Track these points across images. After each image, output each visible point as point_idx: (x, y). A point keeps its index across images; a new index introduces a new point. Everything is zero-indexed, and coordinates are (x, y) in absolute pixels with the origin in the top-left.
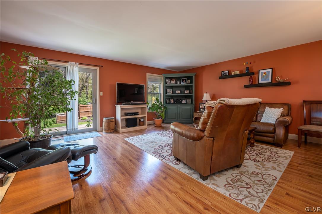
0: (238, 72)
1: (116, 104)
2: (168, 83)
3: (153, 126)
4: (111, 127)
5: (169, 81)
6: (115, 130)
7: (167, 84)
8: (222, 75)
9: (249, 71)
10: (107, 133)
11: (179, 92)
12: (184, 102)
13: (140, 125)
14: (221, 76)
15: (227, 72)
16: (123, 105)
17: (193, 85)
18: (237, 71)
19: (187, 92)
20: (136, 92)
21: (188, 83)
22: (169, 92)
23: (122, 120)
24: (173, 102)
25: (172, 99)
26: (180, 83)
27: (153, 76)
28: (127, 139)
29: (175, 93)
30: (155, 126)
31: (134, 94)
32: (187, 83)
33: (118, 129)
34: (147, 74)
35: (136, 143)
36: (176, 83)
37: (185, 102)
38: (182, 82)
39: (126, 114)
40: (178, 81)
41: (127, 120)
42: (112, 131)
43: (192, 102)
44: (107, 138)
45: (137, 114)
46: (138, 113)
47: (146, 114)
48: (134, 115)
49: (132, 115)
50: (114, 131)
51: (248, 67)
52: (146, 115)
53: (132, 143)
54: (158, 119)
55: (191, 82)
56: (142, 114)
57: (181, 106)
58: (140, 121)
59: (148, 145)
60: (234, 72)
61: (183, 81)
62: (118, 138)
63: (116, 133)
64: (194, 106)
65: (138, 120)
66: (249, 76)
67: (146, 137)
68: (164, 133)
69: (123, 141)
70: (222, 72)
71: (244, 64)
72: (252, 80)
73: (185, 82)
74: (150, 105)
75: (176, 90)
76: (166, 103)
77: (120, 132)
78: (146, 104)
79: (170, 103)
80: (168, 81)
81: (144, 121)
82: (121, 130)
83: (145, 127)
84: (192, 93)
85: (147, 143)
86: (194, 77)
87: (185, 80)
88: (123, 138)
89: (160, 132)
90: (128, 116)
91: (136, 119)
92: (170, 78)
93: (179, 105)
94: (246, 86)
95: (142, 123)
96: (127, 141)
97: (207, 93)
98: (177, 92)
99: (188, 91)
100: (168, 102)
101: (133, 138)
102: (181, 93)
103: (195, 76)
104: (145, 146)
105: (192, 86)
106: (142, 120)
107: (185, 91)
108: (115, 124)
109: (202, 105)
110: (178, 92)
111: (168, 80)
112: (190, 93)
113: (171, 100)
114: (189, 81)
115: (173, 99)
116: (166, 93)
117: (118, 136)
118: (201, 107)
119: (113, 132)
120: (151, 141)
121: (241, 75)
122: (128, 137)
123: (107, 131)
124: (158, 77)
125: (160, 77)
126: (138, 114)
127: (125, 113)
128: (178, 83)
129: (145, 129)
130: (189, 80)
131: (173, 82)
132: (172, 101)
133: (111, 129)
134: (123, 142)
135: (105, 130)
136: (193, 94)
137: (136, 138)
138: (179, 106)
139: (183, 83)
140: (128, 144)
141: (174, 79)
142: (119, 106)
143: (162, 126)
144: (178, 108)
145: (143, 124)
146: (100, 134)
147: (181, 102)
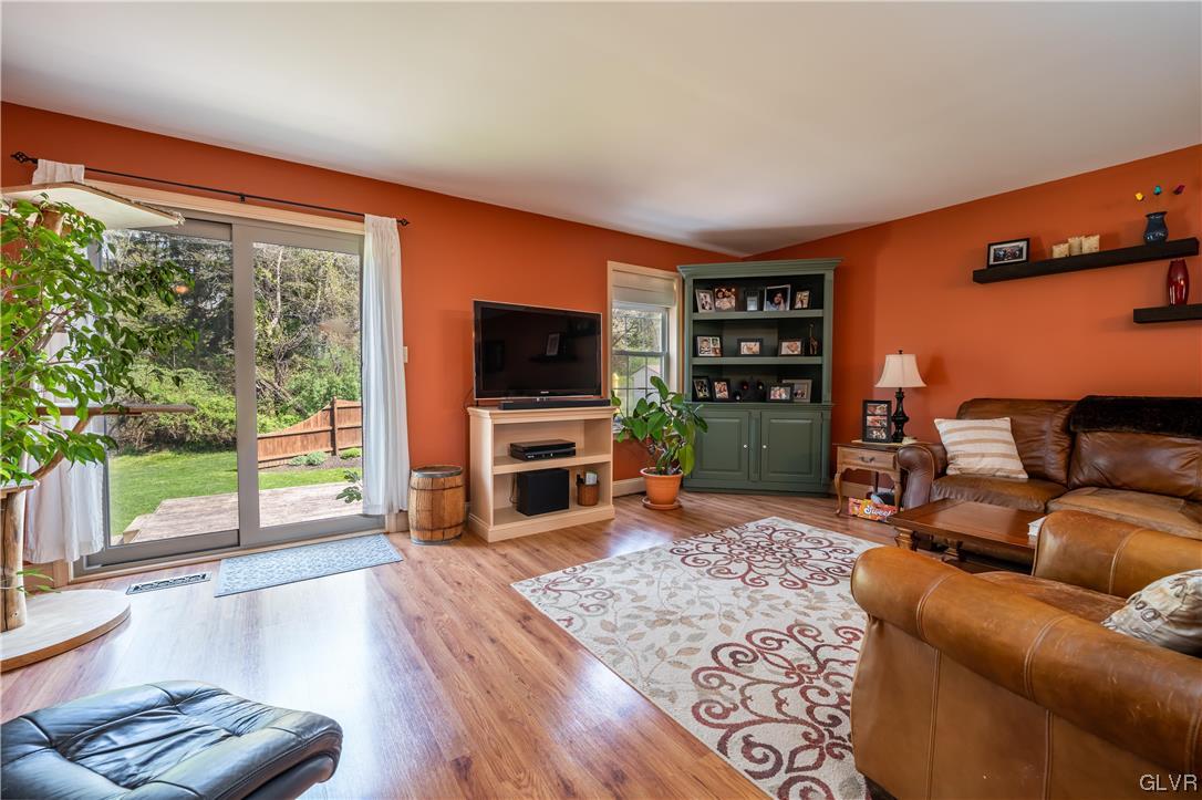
0: (1091, 244)
1: (472, 406)
2: (704, 308)
3: (639, 507)
4: (447, 517)
5: (708, 299)
6: (466, 532)
7: (701, 310)
8: (992, 262)
9: (1166, 233)
10: (430, 542)
11: (755, 347)
12: (779, 393)
13: (581, 502)
14: (985, 267)
15: (1023, 244)
16: (506, 407)
17: (827, 313)
18: (1083, 238)
19: (790, 348)
20: (552, 352)
21: (799, 305)
22: (709, 348)
23: (497, 478)
24: (725, 394)
25: (719, 382)
26: (761, 308)
27: (634, 277)
28: (524, 589)
29: (737, 353)
30: (645, 506)
31: (543, 359)
32: (792, 307)
33: (480, 522)
34: (611, 265)
35: (577, 623)
36: (742, 306)
37: (784, 396)
38: (766, 304)
39: (518, 453)
40: (749, 299)
41: (520, 479)
42: (450, 534)
43: (816, 396)
44: (425, 579)
45: (566, 449)
46: (573, 444)
47: (608, 452)
48: (557, 456)
49: (547, 457)
50: (459, 530)
51: (1164, 213)
52: (608, 457)
53: (554, 619)
54: (661, 472)
55: (817, 302)
56: (589, 451)
57: (767, 414)
58: (581, 481)
59: (645, 642)
60: (1067, 242)
61: (771, 300)
62: (482, 580)
63: (469, 544)
64: (828, 415)
65: (573, 483)
66: (1169, 262)
67: (620, 577)
68: (704, 548)
69: (508, 602)
70: (990, 245)
71: (1139, 196)
72: (1186, 280)
73: (785, 301)
74: (625, 408)
75: (740, 341)
76: (695, 398)
77: (490, 541)
78: (607, 403)
79: (712, 398)
80: (704, 297)
81: (597, 485)
82: (494, 531)
83: (605, 511)
84: (820, 353)
85: (641, 627)
86: (829, 276)
87: (784, 292)
88: (504, 576)
89: (688, 547)
90: (527, 460)
91: (562, 474)
92: (713, 285)
93: (755, 409)
94: (1143, 317)
95: (587, 495)
96: (527, 604)
97: (901, 352)
98: (744, 351)
99: (799, 344)
100: (701, 395)
101: (555, 583)
102: (762, 353)
103: (837, 272)
104: (632, 644)
105: (820, 321)
106: (590, 478)
107: (785, 344)
108: (468, 498)
109: (878, 412)
110: (749, 347)
111: (702, 295)
112: (806, 352)
113: (718, 386)
114: (803, 297)
115: (728, 381)
116: (695, 354)
117: (479, 565)
118: (869, 418)
119: (456, 540)
120: (656, 606)
121: (1109, 258)
122: (530, 574)
123: (429, 534)
124: (658, 279)
125: (667, 282)
126: (573, 454)
127: (511, 445)
128: (752, 307)
129: (606, 522)
130: (807, 293)
131: (727, 303)
132: (721, 391)
133: (446, 526)
134: (508, 613)
135: (420, 529)
136: (826, 360)
137: (576, 586)
138: (756, 413)
139: (773, 309)
140: (535, 624)
141: (729, 290)
142: (485, 413)
143: (681, 507)
144: (754, 422)
145: (593, 496)
146: (394, 544)
147: (763, 397)
